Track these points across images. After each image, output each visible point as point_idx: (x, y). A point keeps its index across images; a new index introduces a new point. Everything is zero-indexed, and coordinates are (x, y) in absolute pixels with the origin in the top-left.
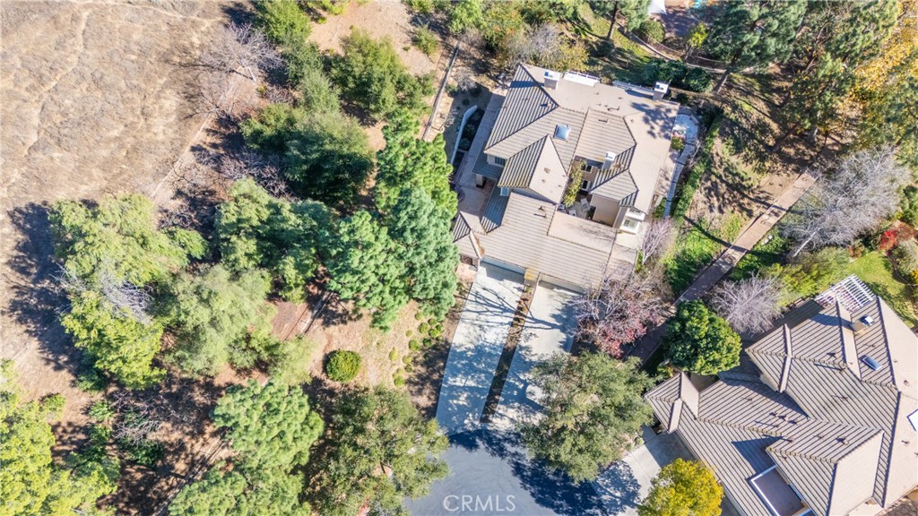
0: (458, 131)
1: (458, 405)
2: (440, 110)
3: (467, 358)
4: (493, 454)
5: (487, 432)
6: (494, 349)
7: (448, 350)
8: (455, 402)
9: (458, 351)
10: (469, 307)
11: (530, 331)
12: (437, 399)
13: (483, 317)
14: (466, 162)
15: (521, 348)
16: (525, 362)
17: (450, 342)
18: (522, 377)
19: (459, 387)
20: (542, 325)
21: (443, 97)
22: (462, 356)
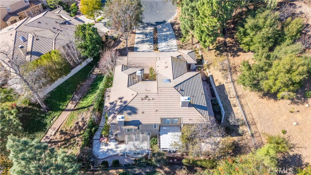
0: (222, 103)
1: (165, 28)
2: (238, 108)
3: (169, 38)
4: (150, 23)
5: (154, 26)
6: (161, 42)
7: (176, 38)
8: (167, 29)
9: (173, 39)
10: (176, 49)
11: (151, 49)
12: (173, 28)
13: (169, 48)
14: (209, 96)
15: (152, 44)
16: (149, 42)
17: (177, 40)
18: (148, 39)
19: (168, 32)
20: (147, 51)
21: (242, 116)
22: (171, 38)
